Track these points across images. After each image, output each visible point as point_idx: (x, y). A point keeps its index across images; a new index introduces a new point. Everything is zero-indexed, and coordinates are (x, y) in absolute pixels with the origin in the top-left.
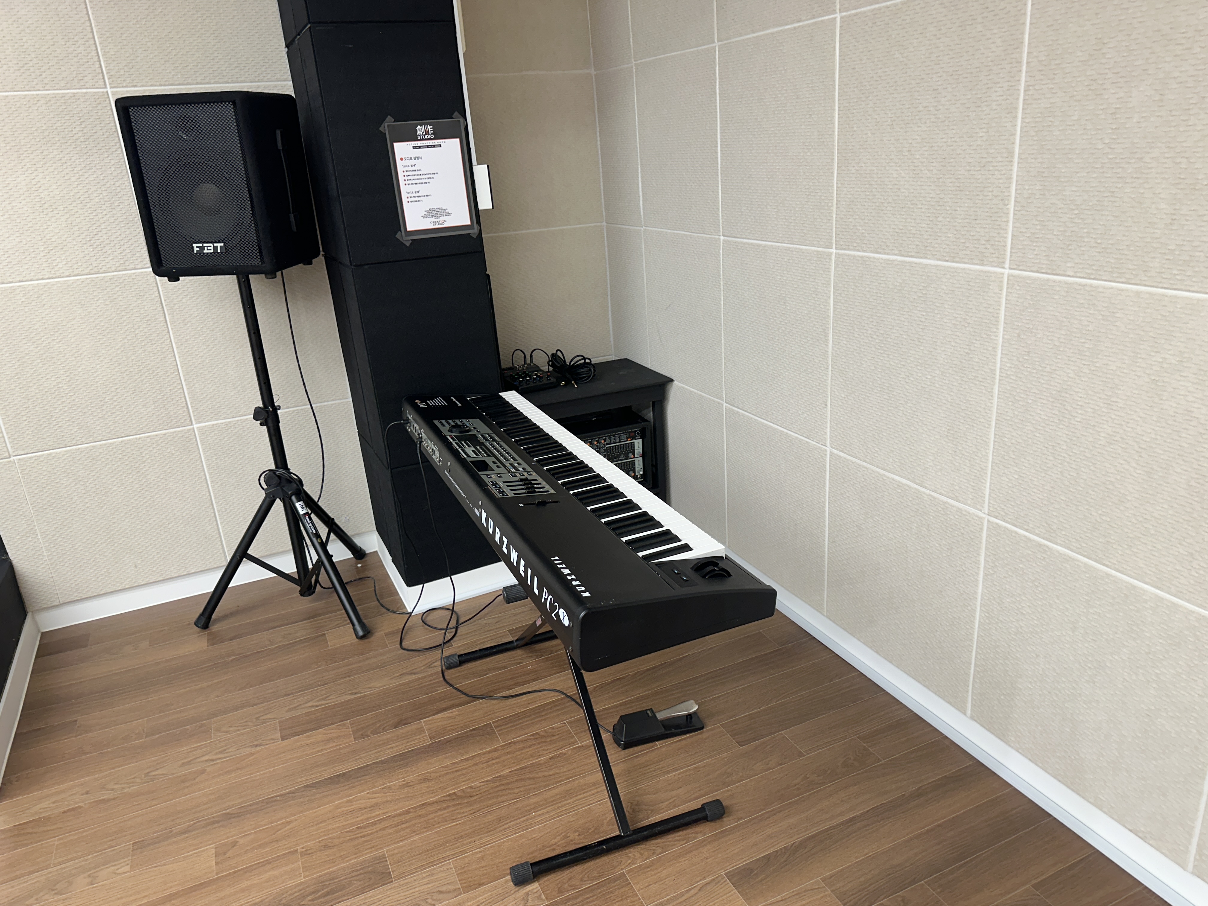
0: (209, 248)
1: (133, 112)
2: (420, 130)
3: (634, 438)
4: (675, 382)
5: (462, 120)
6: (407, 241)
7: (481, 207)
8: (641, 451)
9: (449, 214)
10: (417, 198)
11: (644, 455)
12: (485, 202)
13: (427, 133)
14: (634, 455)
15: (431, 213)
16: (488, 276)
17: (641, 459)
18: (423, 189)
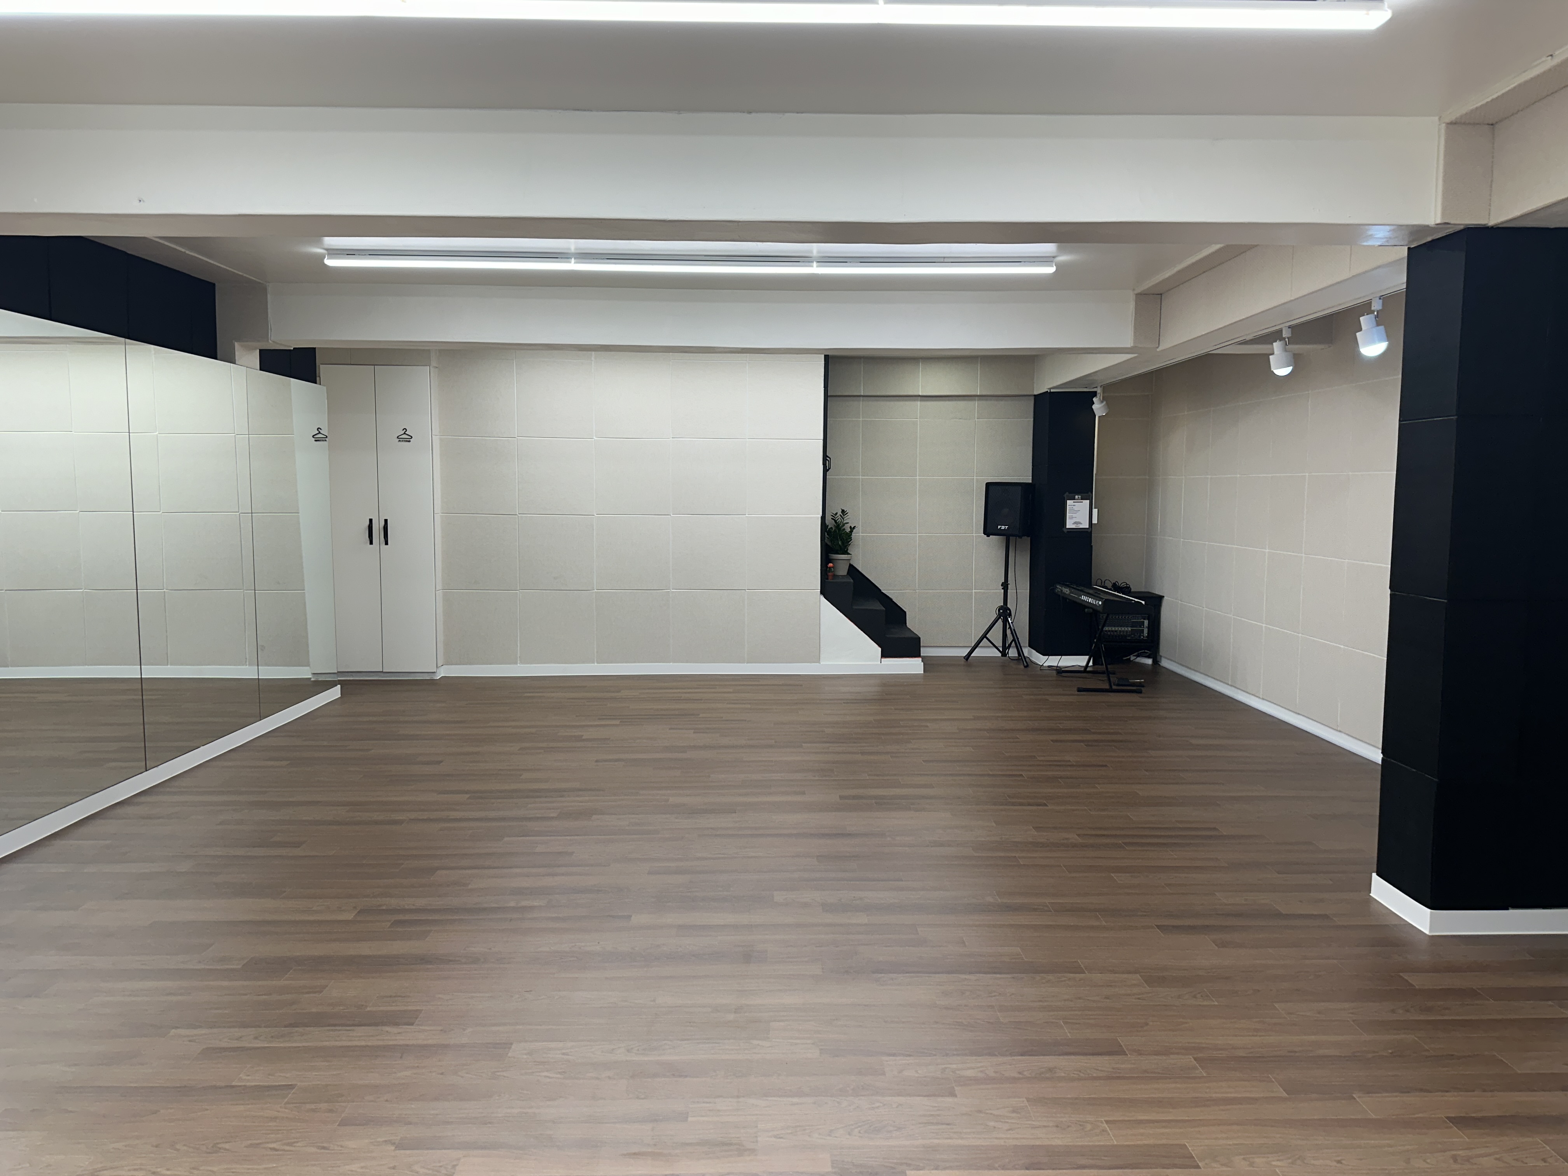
0: (1003, 527)
1: (991, 487)
2: (1076, 497)
3: (1145, 619)
4: (1165, 597)
5: (1091, 494)
6: (1065, 531)
7: (1093, 522)
8: (1147, 626)
9: (1081, 524)
10: (1072, 518)
11: (1148, 628)
12: (1095, 521)
13: (1079, 498)
14: (1144, 626)
15: (1075, 523)
16: (1092, 546)
17: (1147, 629)
18: (1074, 515)
